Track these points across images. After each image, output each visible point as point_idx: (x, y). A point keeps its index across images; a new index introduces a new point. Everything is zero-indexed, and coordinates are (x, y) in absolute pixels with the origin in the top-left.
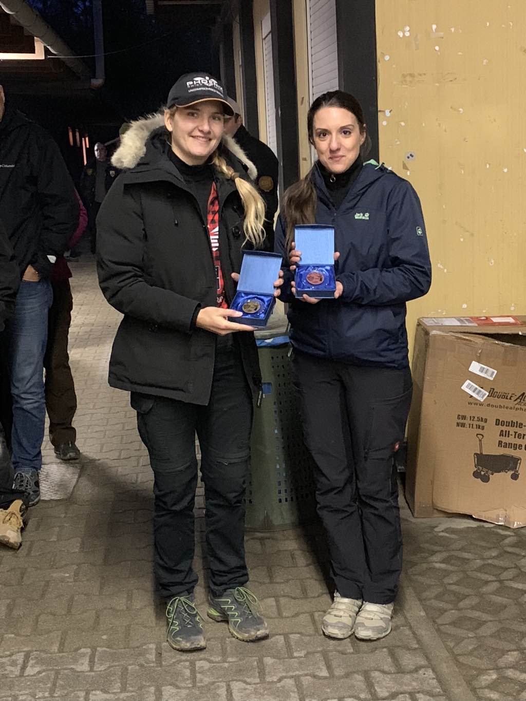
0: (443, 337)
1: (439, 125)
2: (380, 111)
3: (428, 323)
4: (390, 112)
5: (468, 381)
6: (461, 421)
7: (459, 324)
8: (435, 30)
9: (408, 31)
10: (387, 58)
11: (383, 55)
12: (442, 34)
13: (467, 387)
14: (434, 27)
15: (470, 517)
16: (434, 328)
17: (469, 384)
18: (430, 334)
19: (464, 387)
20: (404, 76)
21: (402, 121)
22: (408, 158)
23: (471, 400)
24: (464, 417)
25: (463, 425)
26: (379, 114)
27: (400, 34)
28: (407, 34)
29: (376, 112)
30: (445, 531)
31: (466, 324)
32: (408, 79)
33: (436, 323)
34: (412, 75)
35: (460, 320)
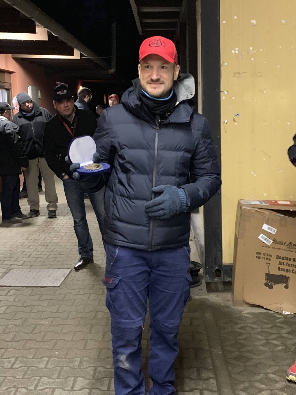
0: (249, 210)
1: (253, 99)
2: (222, 91)
3: (242, 202)
4: (227, 92)
5: (262, 235)
6: (258, 255)
7: (259, 203)
8: (252, 50)
9: (238, 50)
10: (226, 64)
11: (224, 62)
12: (255, 52)
13: (261, 237)
14: (251, 48)
15: (262, 307)
16: (244, 205)
17: (263, 236)
18: (242, 209)
19: (260, 237)
20: (235, 73)
21: (233, 97)
22: (236, 116)
23: (263, 244)
24: (260, 254)
25: (259, 258)
26: (221, 93)
27: (233, 52)
28: (237, 52)
29: (219, 92)
30: (248, 314)
31: (263, 204)
32: (237, 75)
33: (247, 203)
34: (239, 73)
35: (260, 202)
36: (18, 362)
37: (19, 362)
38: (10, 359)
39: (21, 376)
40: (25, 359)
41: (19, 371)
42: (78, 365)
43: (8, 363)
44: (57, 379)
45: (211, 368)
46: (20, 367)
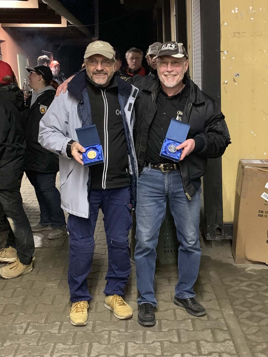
0: (251, 169)
1: (253, 59)
2: (222, 52)
3: (244, 162)
4: (227, 52)
5: (264, 193)
6: (260, 214)
7: (260, 163)
8: (252, 9)
9: (237, 10)
10: (226, 24)
11: (224, 22)
12: (254, 11)
13: (264, 196)
14: (251, 8)
15: (265, 264)
16: (246, 164)
18: (245, 168)
19: (262, 196)
20: (235, 33)
21: (233, 57)
22: (236, 76)
23: (266, 203)
24: (262, 212)
25: (262, 216)
26: (221, 53)
27: (233, 11)
28: (237, 12)
29: (219, 52)
30: (251, 270)
31: (264, 163)
32: (237, 34)
33: (248, 162)
34: (239, 33)
35: (261, 161)
36: (30, 327)
37: (32, 327)
38: (22, 325)
39: (35, 342)
40: (37, 324)
41: (32, 338)
42: (91, 329)
43: (20, 329)
44: (72, 345)
45: (226, 329)
46: (33, 333)
